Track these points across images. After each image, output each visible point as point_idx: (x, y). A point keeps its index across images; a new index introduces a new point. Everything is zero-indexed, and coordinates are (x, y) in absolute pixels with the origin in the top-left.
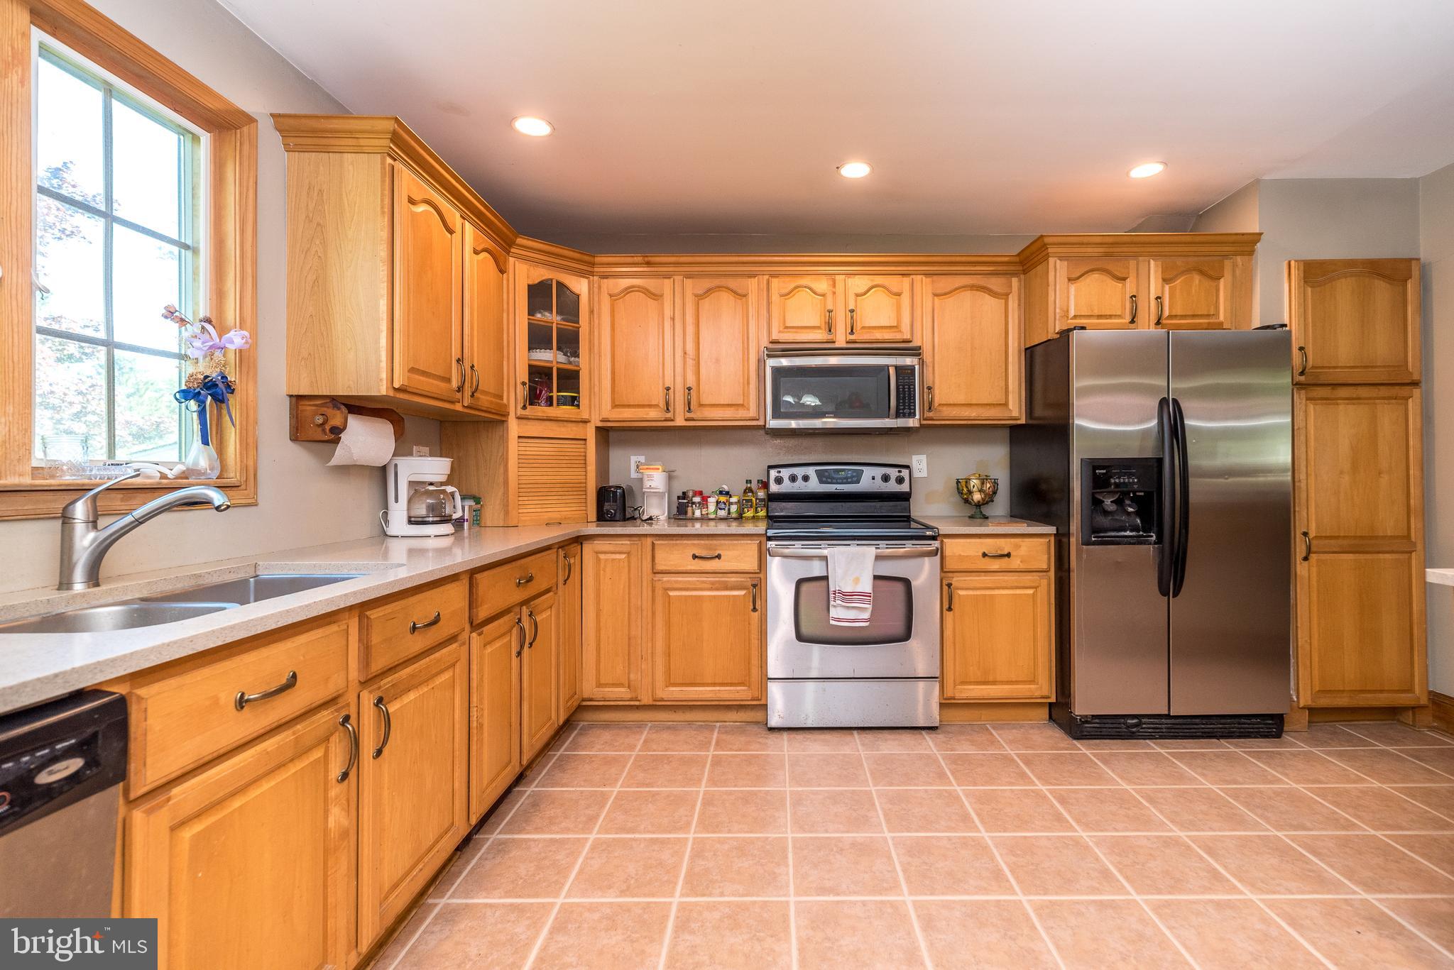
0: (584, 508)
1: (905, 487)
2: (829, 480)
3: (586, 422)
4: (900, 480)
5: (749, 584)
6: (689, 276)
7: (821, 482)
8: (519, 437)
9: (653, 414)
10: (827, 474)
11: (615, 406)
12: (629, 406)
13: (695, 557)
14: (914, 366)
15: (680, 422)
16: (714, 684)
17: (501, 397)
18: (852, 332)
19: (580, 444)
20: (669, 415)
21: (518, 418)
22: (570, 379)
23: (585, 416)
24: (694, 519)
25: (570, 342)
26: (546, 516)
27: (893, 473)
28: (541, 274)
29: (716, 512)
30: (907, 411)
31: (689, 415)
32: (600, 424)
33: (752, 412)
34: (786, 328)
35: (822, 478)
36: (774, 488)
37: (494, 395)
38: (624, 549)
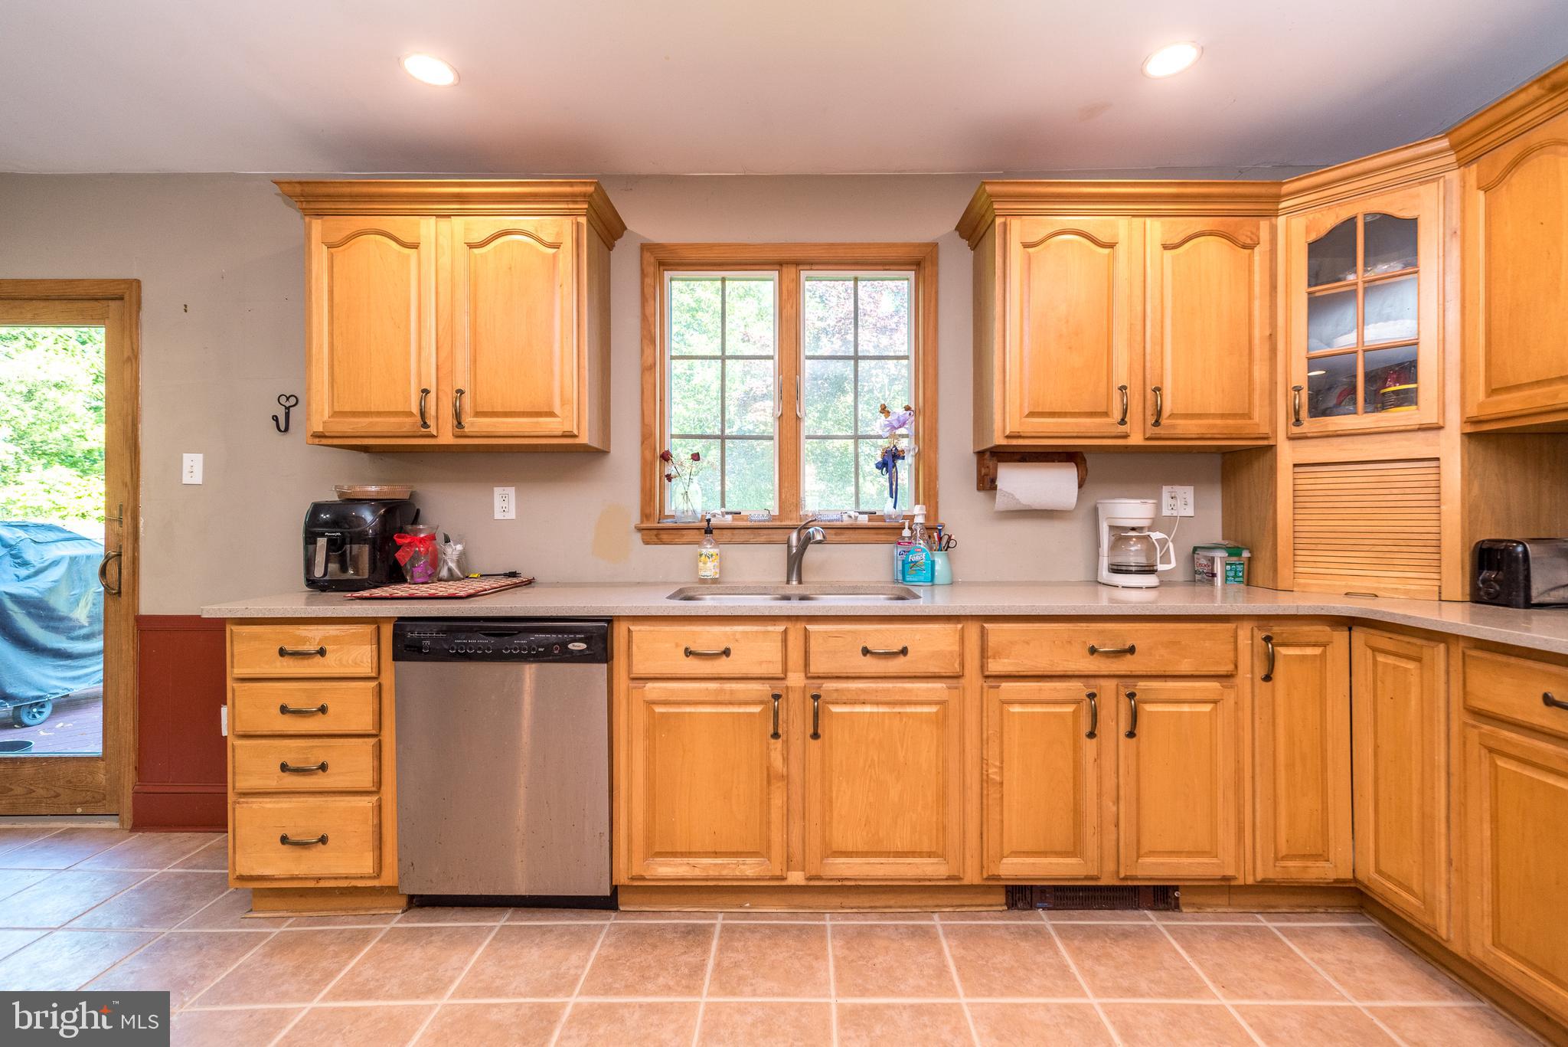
0: (1436, 576)
3: (1438, 428)
8: (1295, 465)
11: (1494, 393)
12: (1517, 388)
13: (1548, 701)
17: (1248, 416)
19: (1424, 467)
21: (1290, 438)
23: (1432, 418)
26: (1347, 583)
28: (1329, 216)
32: (1469, 429)
37: (1223, 416)
38: (1412, 651)
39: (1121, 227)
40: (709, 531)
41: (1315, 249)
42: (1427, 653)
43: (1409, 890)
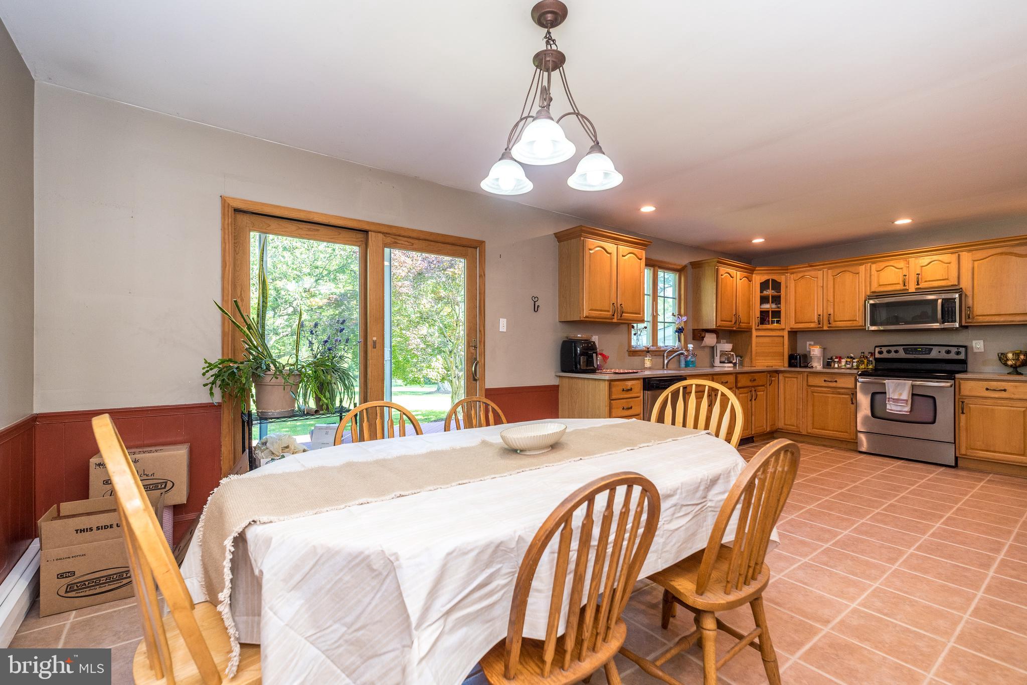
0: (783, 361)
1: (962, 357)
2: (911, 353)
3: (783, 329)
4: (958, 353)
5: (850, 393)
6: (829, 268)
7: (906, 354)
8: (757, 336)
9: (812, 325)
10: (910, 349)
11: (796, 323)
12: (802, 323)
13: (825, 381)
14: (955, 299)
15: (825, 328)
16: (833, 431)
17: (749, 323)
18: (918, 284)
19: (781, 339)
20: (821, 326)
21: (756, 330)
22: (777, 314)
23: (784, 327)
24: (834, 368)
25: (777, 300)
26: (766, 364)
27: (954, 350)
28: (764, 278)
29: (845, 365)
30: (950, 320)
31: (829, 325)
32: (789, 330)
33: (861, 323)
34: (880, 285)
35: (906, 351)
36: (877, 355)
37: (746, 323)
38: (796, 376)
39: (733, 271)
40: (648, 352)
41: (762, 284)
42: (799, 376)
43: (793, 426)
